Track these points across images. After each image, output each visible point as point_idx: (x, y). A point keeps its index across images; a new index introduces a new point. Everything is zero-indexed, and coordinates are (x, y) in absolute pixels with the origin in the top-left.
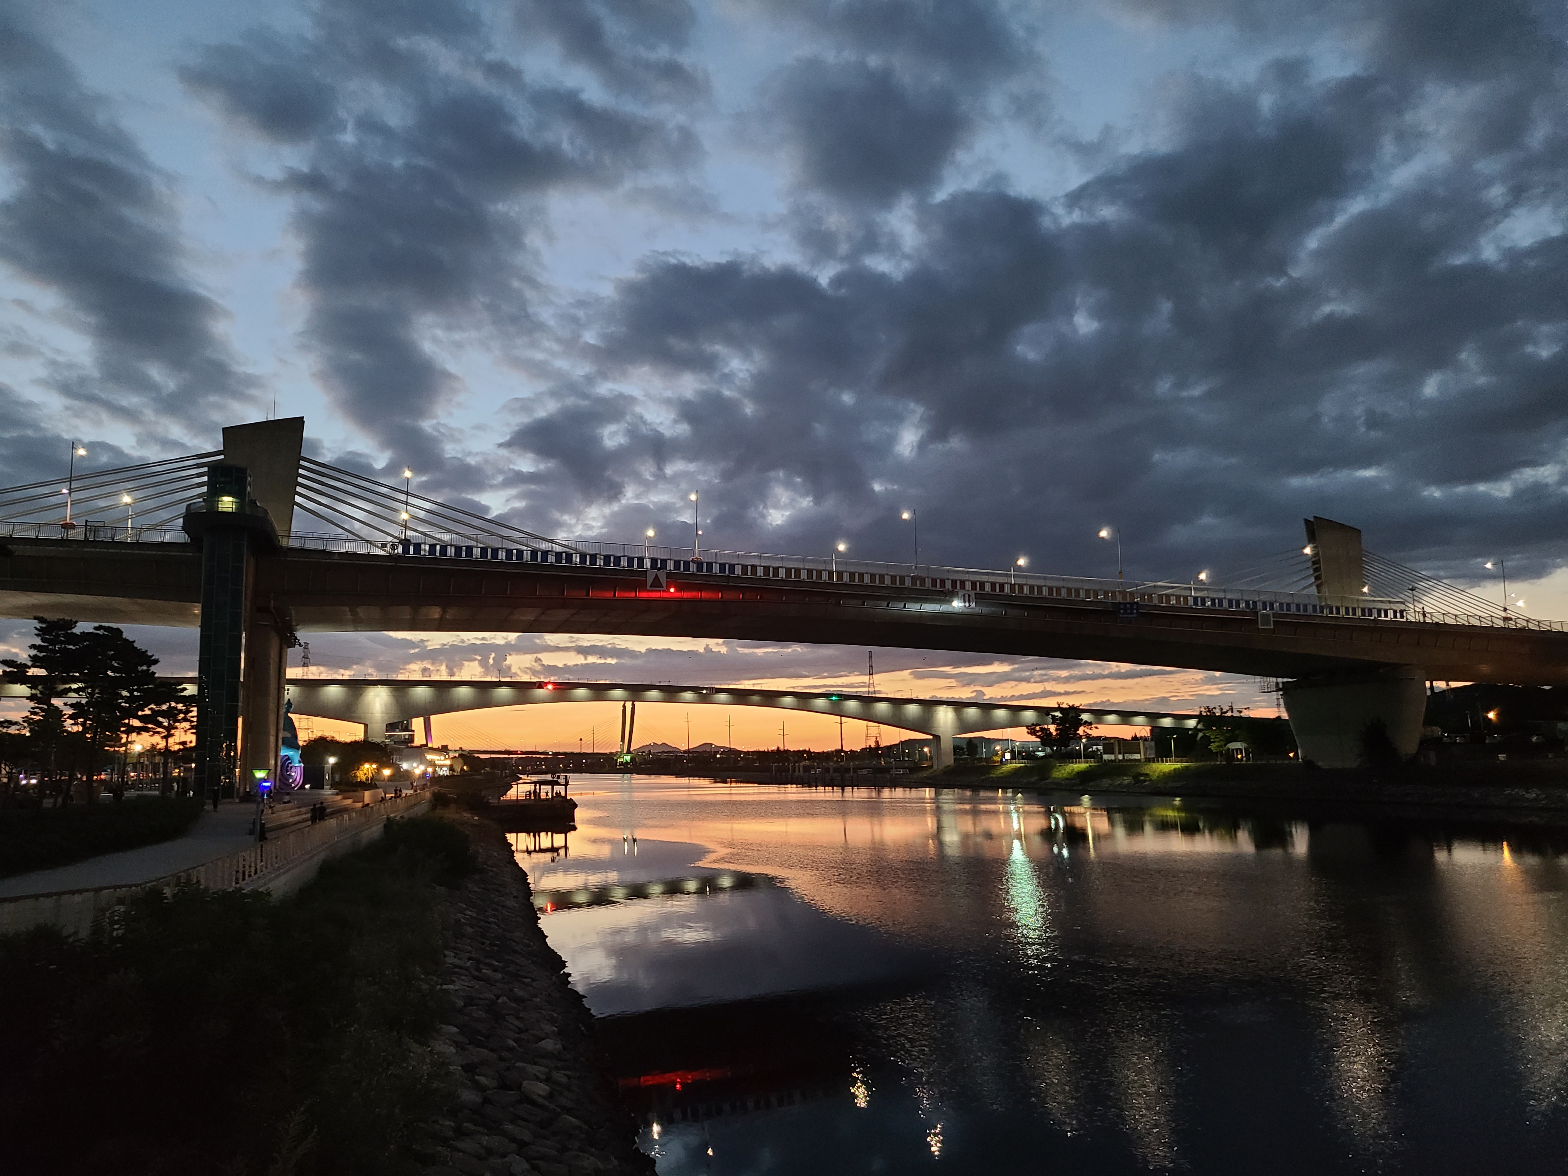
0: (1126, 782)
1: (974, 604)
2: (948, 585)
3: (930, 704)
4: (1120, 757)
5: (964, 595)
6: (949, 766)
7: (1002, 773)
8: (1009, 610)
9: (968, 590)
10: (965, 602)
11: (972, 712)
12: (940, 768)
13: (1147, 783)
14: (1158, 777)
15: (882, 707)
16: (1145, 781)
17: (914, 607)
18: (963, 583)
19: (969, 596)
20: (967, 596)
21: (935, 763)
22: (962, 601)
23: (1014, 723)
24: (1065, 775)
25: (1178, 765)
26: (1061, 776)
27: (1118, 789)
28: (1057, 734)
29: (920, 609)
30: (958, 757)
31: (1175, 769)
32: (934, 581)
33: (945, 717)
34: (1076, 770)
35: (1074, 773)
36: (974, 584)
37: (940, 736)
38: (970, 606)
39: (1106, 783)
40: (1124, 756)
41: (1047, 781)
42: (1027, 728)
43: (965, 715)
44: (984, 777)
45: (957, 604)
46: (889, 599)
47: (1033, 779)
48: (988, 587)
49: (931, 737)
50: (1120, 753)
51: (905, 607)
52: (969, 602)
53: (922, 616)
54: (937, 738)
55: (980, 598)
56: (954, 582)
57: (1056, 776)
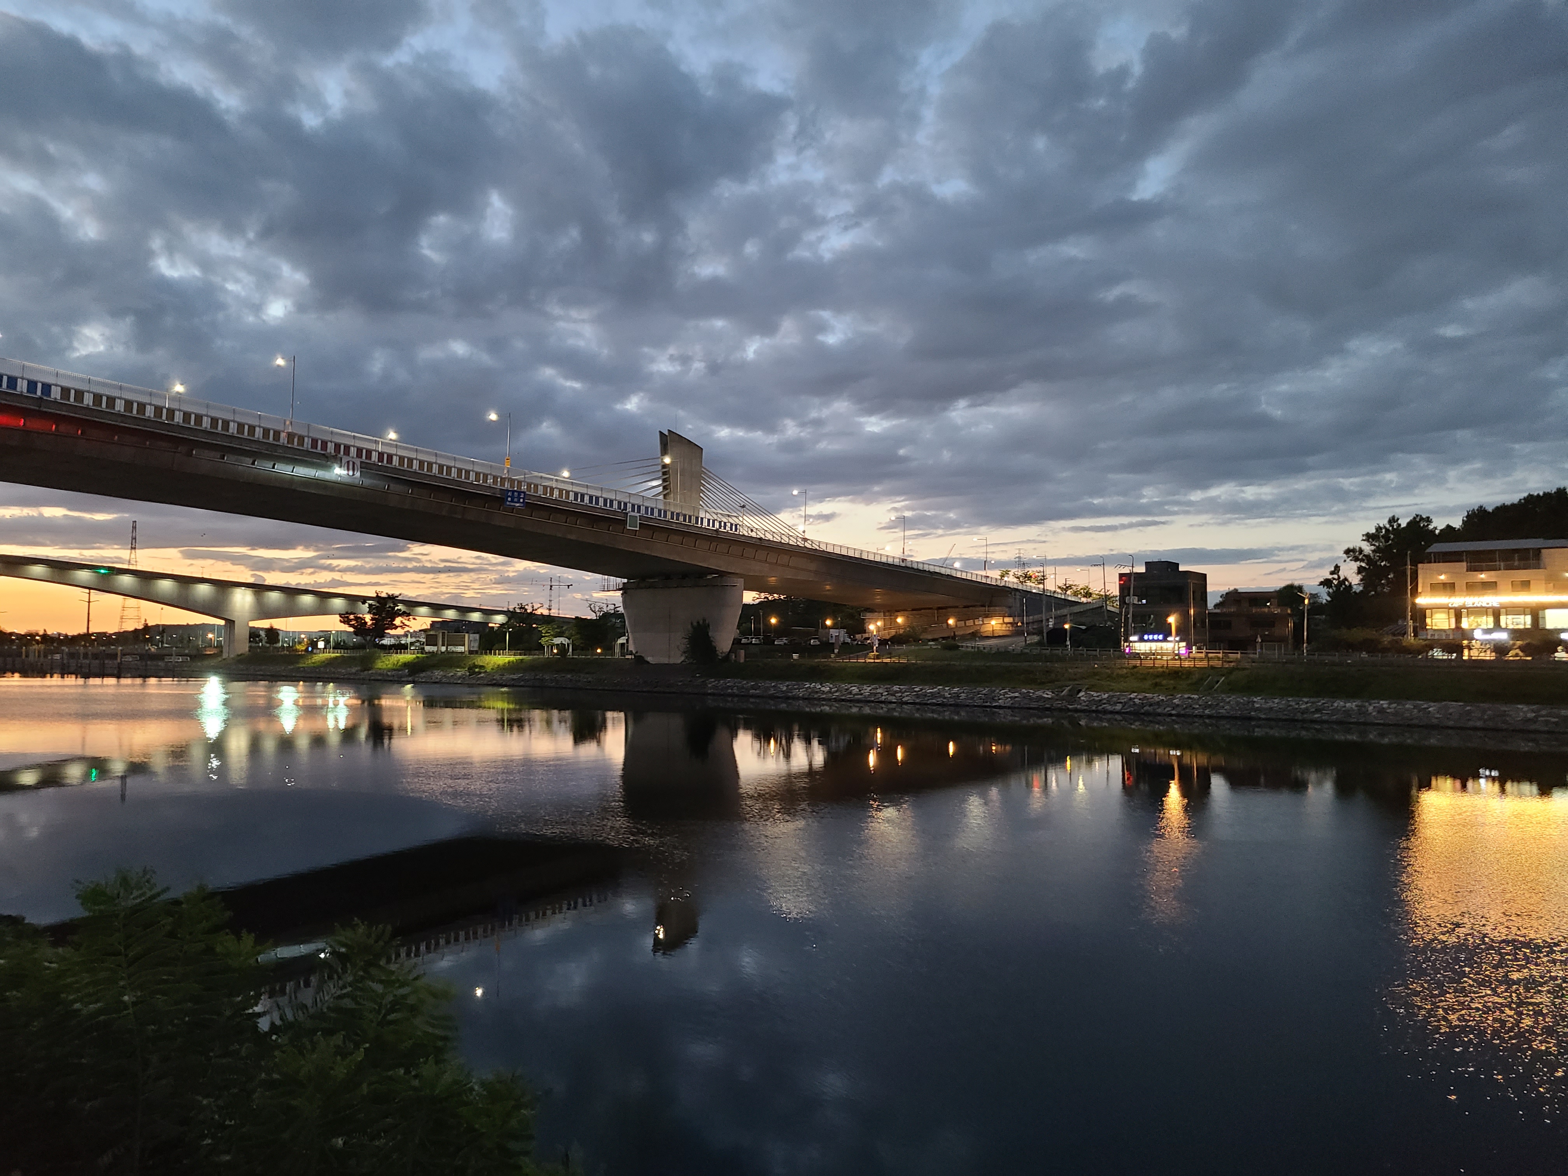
0: (459, 674)
1: (359, 473)
2: (331, 448)
3: (224, 586)
4: (443, 649)
5: (348, 462)
6: (241, 655)
7: (313, 663)
8: (392, 485)
9: (353, 458)
10: (348, 470)
11: (274, 596)
12: (232, 656)
13: (482, 675)
14: (492, 669)
15: (166, 585)
16: (480, 673)
17: (284, 469)
18: (347, 448)
19: (354, 463)
20: (351, 463)
21: (225, 650)
22: (346, 468)
23: (321, 610)
24: (389, 666)
25: (512, 658)
26: (385, 667)
27: (452, 681)
28: (373, 624)
29: (292, 472)
30: (253, 645)
31: (509, 662)
32: (314, 442)
33: (242, 600)
34: (401, 661)
35: (400, 664)
36: (359, 451)
37: (234, 621)
38: (353, 475)
39: (438, 674)
40: (447, 648)
41: (370, 672)
42: (341, 617)
43: (266, 600)
44: (292, 667)
45: (338, 472)
46: (255, 455)
47: (354, 670)
48: (375, 457)
49: (222, 622)
50: (443, 645)
51: (273, 468)
52: (354, 470)
53: (292, 480)
54: (230, 623)
55: (366, 467)
56: (337, 446)
57: (380, 667)
